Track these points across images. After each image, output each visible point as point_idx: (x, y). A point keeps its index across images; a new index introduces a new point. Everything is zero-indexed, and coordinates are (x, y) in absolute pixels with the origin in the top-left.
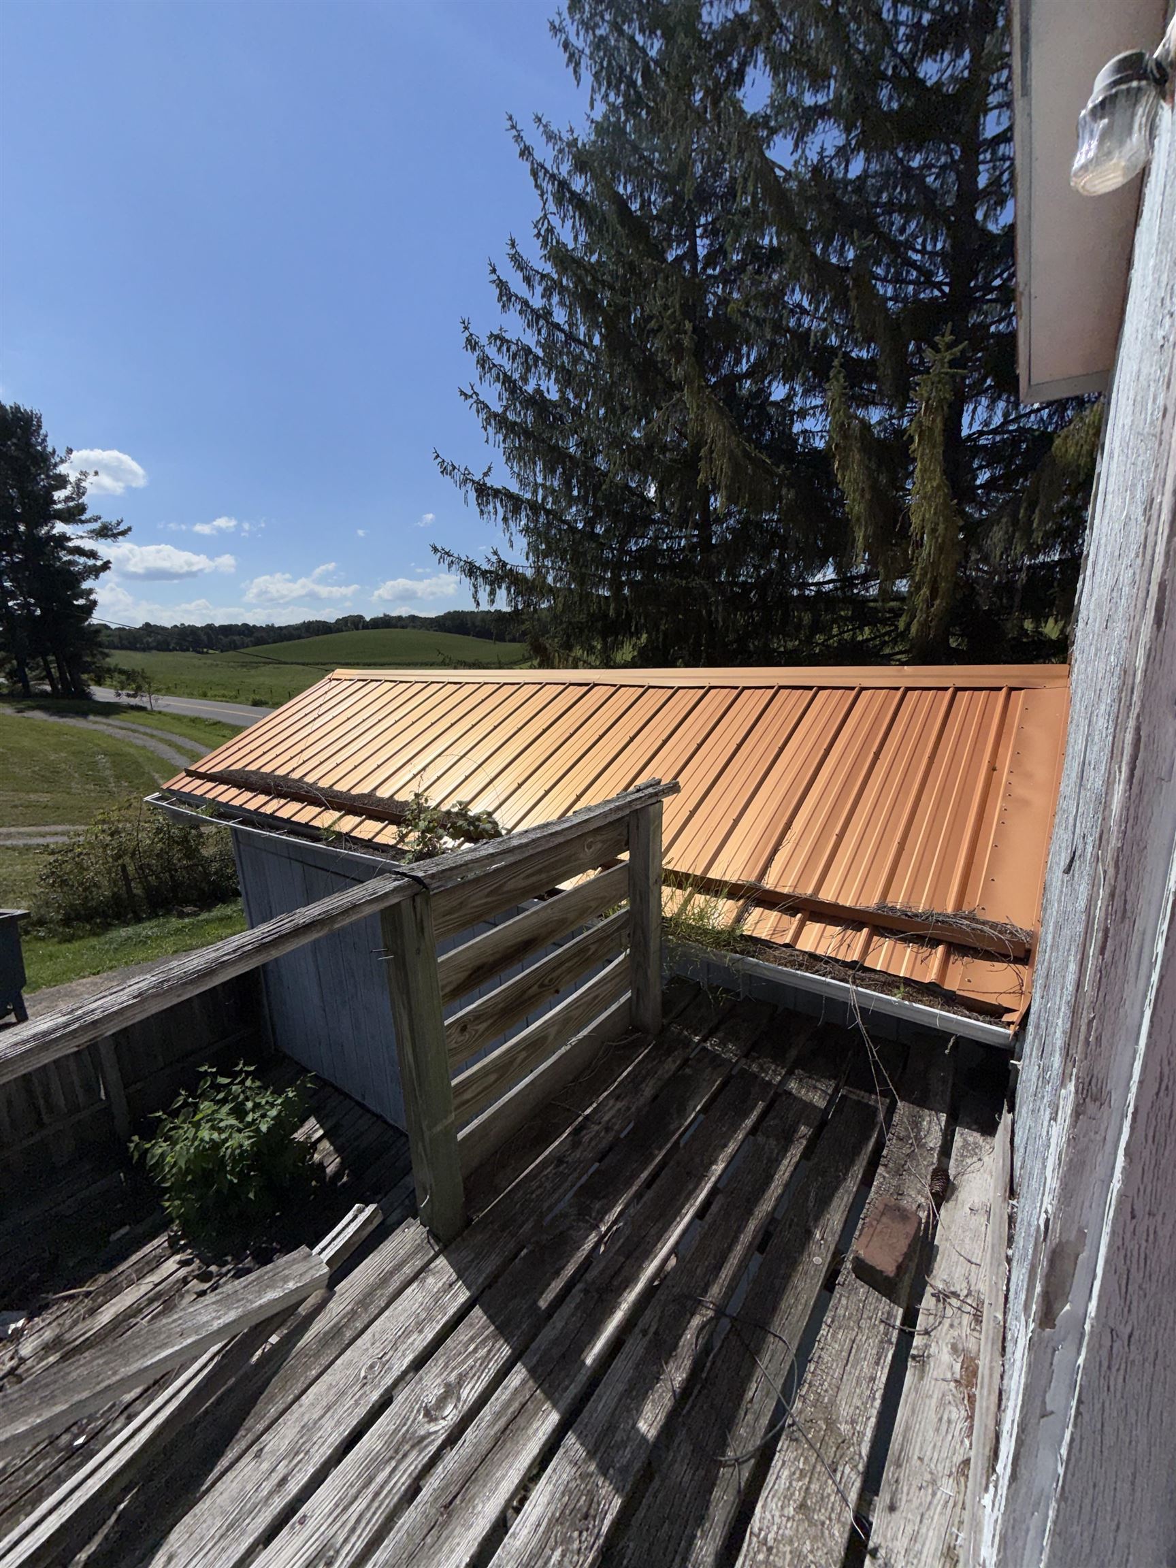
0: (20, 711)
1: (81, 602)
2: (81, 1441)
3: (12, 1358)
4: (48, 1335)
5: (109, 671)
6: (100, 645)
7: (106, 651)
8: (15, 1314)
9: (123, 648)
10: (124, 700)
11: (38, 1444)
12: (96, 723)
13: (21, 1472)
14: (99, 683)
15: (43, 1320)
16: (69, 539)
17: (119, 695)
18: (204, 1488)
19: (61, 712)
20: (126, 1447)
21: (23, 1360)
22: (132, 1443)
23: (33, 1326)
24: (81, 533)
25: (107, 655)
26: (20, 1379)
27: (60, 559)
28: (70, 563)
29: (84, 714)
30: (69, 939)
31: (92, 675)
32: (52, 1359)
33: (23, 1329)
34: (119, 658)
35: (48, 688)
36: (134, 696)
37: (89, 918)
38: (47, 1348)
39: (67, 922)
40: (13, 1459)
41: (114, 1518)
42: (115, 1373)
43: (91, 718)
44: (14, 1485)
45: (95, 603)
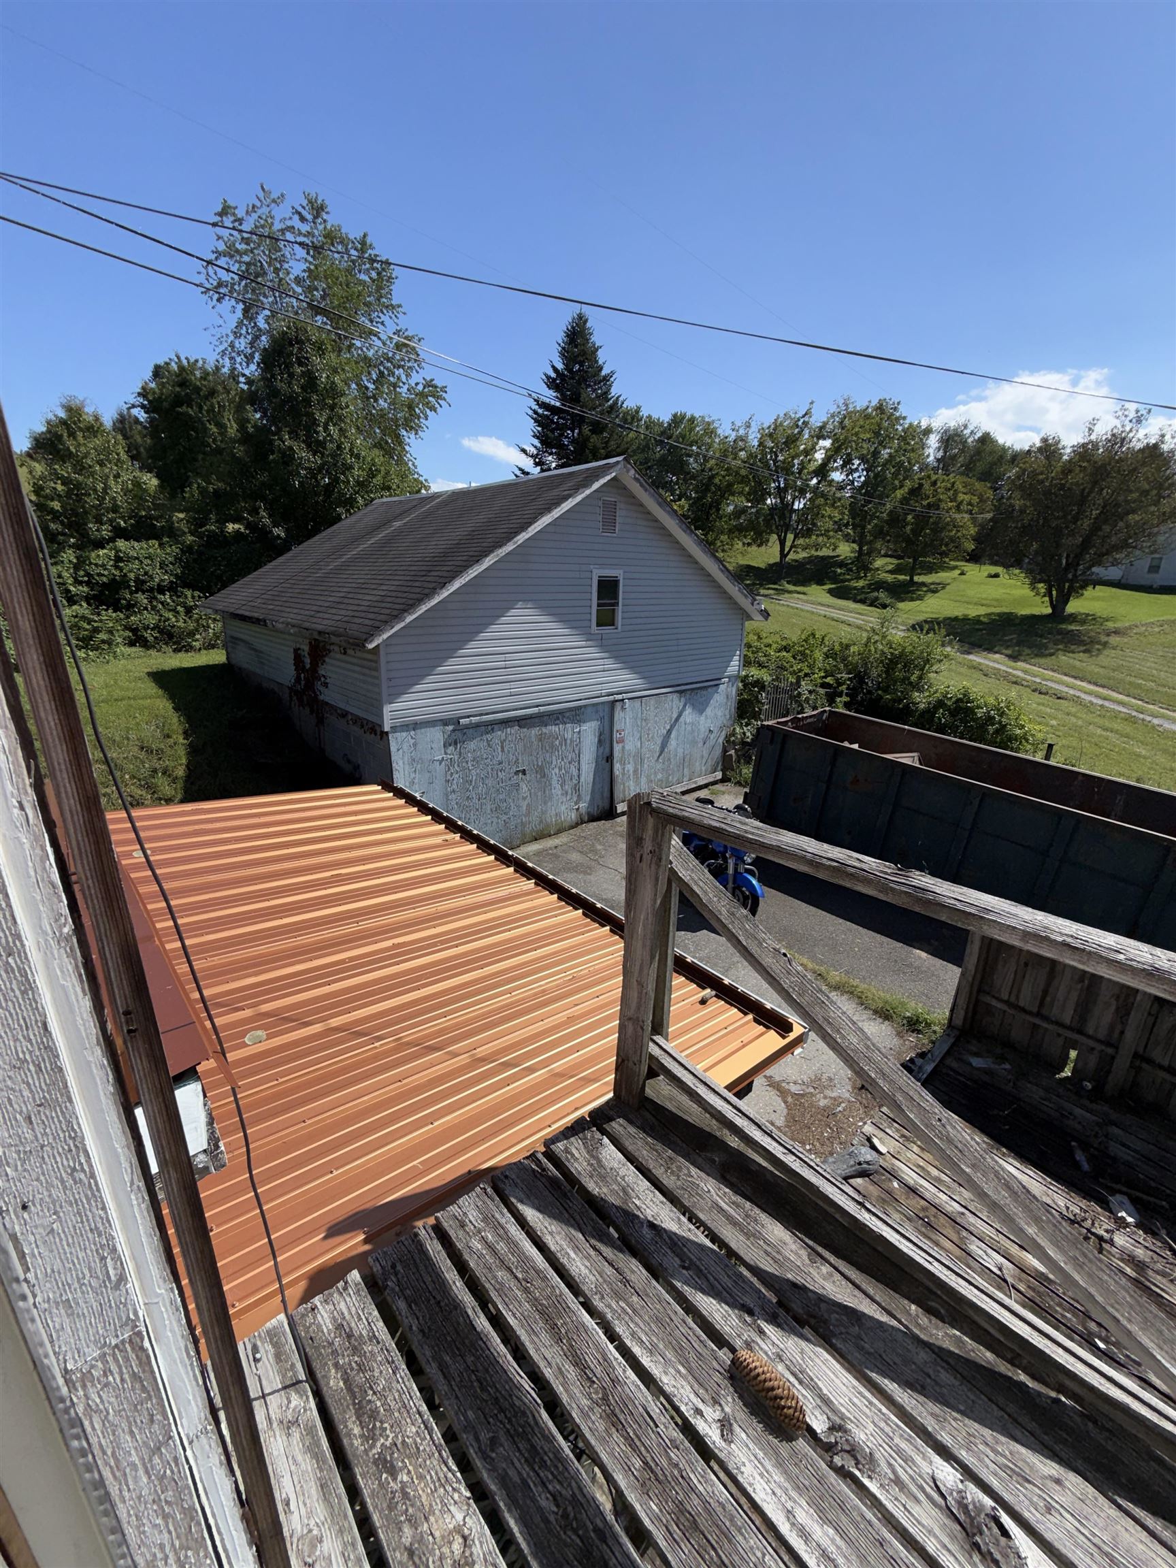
2: (1102, 1345)
3: (1107, 1231)
4: (1140, 1253)
8: (1131, 1208)
11: (1078, 1302)
13: (1057, 1299)
15: (1144, 1239)
18: (1120, 1501)
20: (1097, 1376)
21: (1111, 1242)
22: (1103, 1381)
23: (1134, 1233)
26: (1101, 1251)
32: (1128, 1270)
33: (1128, 1225)
38: (1131, 1260)
40: (1060, 1285)
41: (1053, 1394)
42: (1130, 1321)
44: (1048, 1299)
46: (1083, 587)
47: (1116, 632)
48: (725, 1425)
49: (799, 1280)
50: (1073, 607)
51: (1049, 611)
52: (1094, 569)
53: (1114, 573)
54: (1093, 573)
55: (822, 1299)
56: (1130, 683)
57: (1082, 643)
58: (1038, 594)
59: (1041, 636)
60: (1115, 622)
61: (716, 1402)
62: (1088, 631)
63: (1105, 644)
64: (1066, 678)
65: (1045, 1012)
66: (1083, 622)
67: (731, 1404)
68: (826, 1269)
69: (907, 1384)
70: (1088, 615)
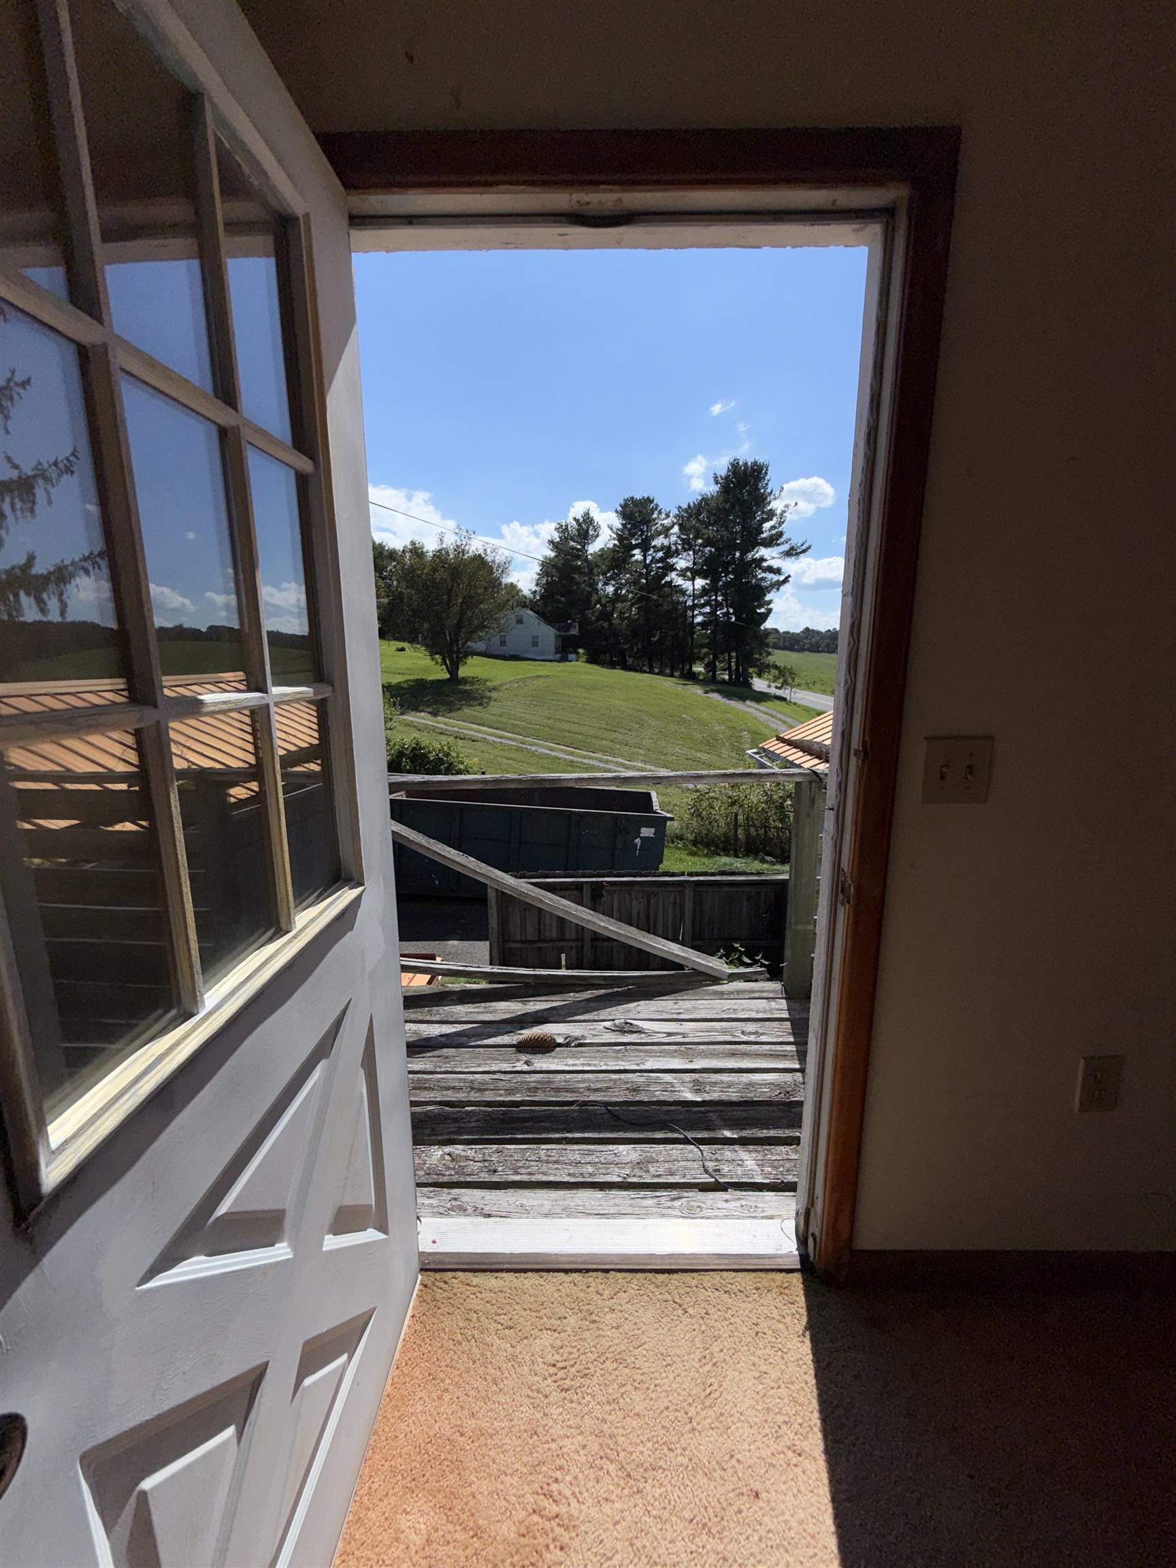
0: (706, 692)
1: (763, 610)
5: (768, 666)
6: (768, 645)
7: (770, 650)
9: (784, 648)
10: (773, 691)
12: (749, 706)
14: (760, 675)
16: (766, 560)
17: (769, 686)
19: (729, 695)
24: (774, 555)
25: (769, 654)
27: (756, 576)
28: (763, 579)
29: (743, 698)
30: (693, 854)
31: (756, 670)
34: (779, 657)
35: (727, 677)
36: (779, 688)
37: (707, 845)
39: (695, 843)
43: (748, 702)
45: (770, 611)
46: (466, 656)
47: (494, 689)
48: (527, 1063)
49: (524, 1012)
50: (463, 672)
51: (447, 676)
52: (469, 644)
53: (481, 646)
54: (468, 647)
55: (537, 1012)
56: (512, 724)
57: (475, 699)
58: (437, 663)
59: (448, 696)
60: (491, 682)
61: (518, 1061)
62: (478, 689)
63: (489, 698)
64: (473, 726)
65: (542, 937)
66: (472, 684)
67: (524, 1057)
68: (532, 1003)
69: (582, 1014)
70: (473, 678)
